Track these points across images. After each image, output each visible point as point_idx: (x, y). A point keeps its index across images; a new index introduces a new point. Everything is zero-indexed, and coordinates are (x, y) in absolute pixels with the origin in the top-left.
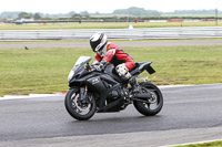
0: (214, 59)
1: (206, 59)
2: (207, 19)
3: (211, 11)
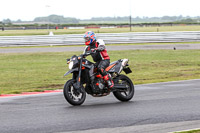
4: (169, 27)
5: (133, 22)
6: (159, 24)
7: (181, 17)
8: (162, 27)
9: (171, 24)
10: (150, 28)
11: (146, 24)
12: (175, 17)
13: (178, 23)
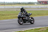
0: (4, 14)
1: (2, 14)
2: (2, 4)
3: (3, 2)
4: (15, 5)
5: (5, 3)
6: (12, 4)
7: (17, 2)
8: (13, 5)
9: (15, 4)
10: (10, 5)
11: (9, 4)
12: (16, 2)
13: (17, 4)
